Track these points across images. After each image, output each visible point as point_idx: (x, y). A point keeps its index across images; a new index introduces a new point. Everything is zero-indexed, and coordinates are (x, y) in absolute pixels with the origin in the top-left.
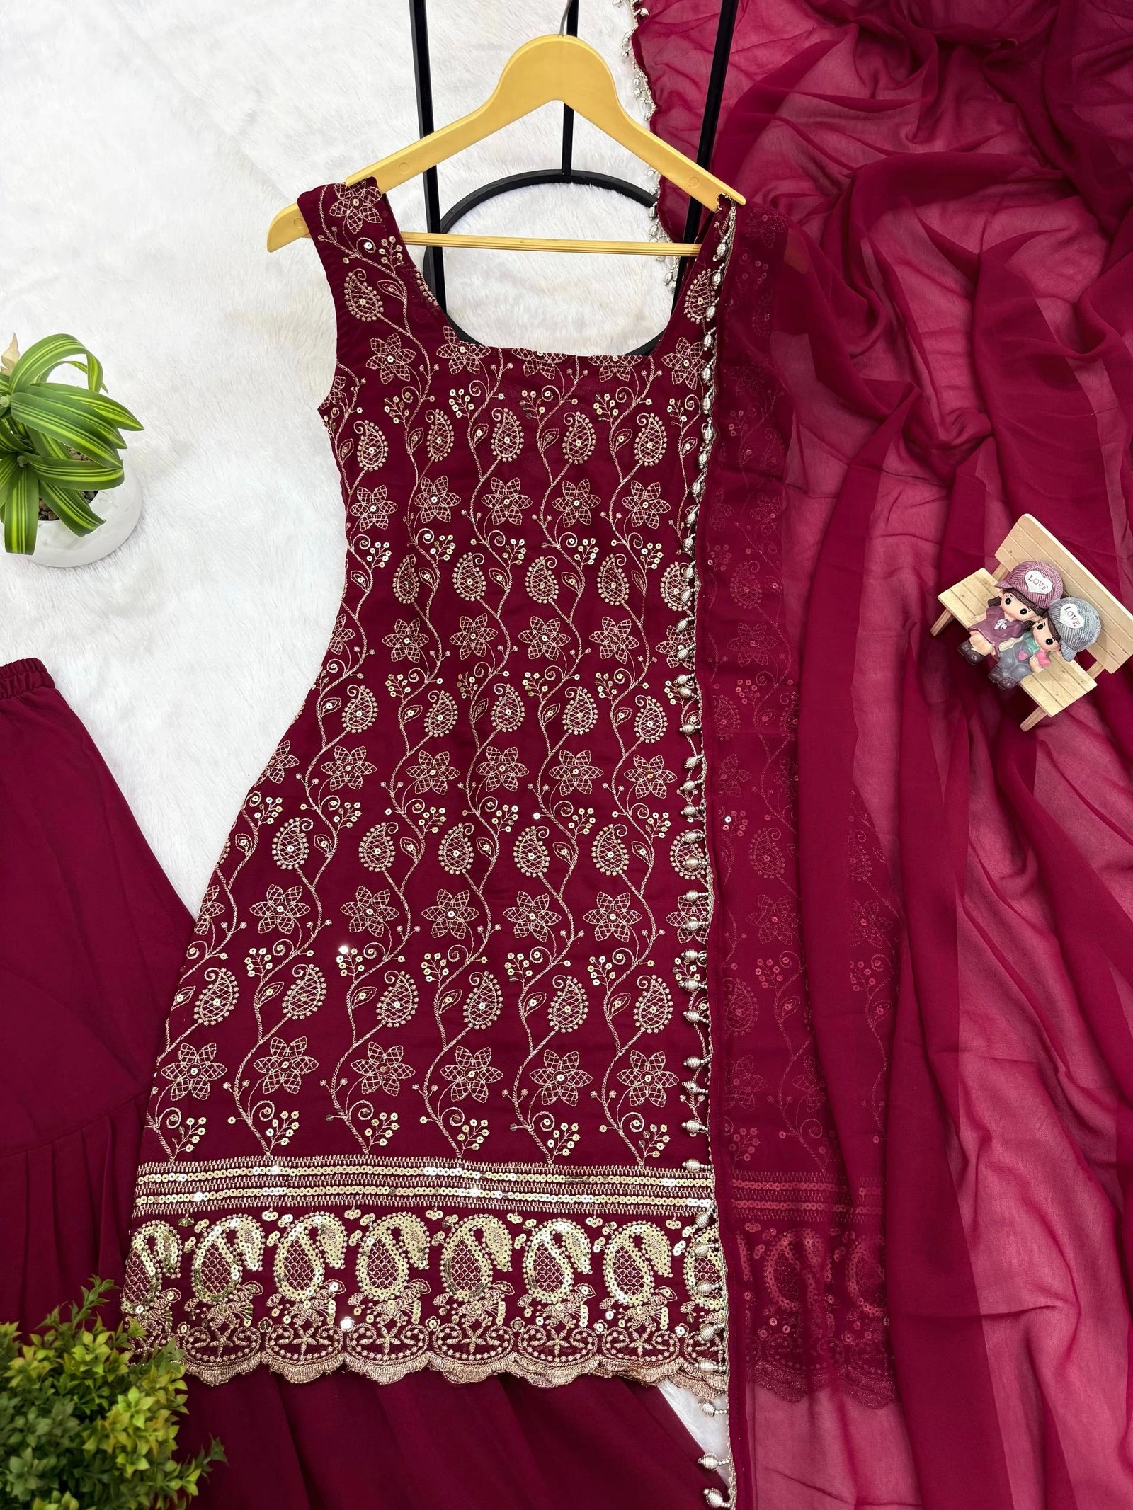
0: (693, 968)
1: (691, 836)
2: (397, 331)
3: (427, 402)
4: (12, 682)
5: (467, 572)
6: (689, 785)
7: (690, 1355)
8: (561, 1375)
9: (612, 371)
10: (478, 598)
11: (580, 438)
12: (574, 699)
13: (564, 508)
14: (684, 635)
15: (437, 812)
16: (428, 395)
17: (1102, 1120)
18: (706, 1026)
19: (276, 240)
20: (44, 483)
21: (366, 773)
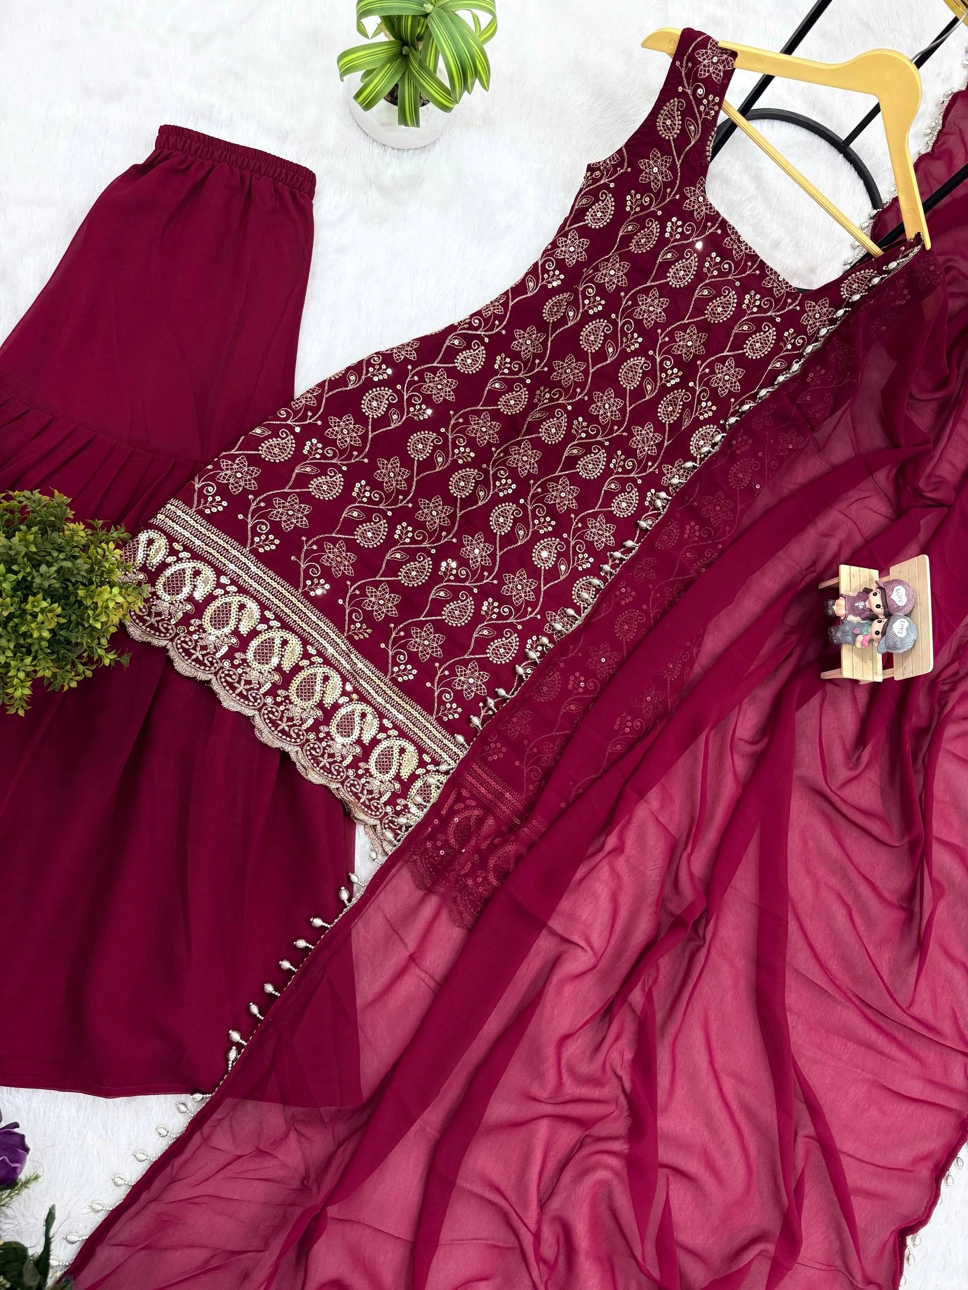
0: (539, 648)
1: (596, 582)
2: (673, 156)
3: (655, 212)
4: (293, 177)
5: (596, 331)
6: (618, 554)
7: (385, 824)
8: (315, 777)
9: (773, 284)
10: (589, 351)
11: (723, 307)
12: (595, 454)
13: (680, 341)
14: (684, 472)
15: (469, 453)
16: (659, 209)
17: (688, 891)
18: (523, 681)
19: (650, 43)
20: (407, 74)
21: (447, 398)
